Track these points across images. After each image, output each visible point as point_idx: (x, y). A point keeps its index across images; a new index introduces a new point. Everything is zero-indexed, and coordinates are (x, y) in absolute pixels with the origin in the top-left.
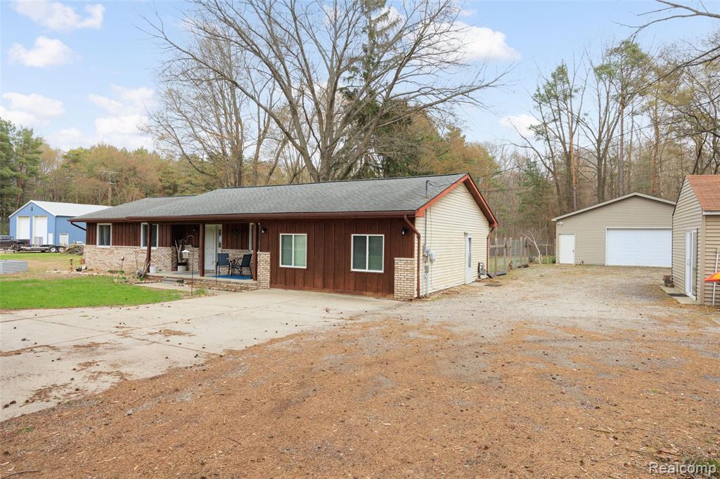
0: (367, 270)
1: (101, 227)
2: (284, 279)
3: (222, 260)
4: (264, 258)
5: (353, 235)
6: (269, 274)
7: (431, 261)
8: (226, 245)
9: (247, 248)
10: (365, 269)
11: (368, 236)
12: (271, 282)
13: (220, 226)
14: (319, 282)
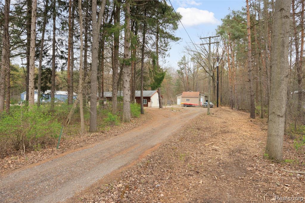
10: (144, 104)
11: (145, 99)
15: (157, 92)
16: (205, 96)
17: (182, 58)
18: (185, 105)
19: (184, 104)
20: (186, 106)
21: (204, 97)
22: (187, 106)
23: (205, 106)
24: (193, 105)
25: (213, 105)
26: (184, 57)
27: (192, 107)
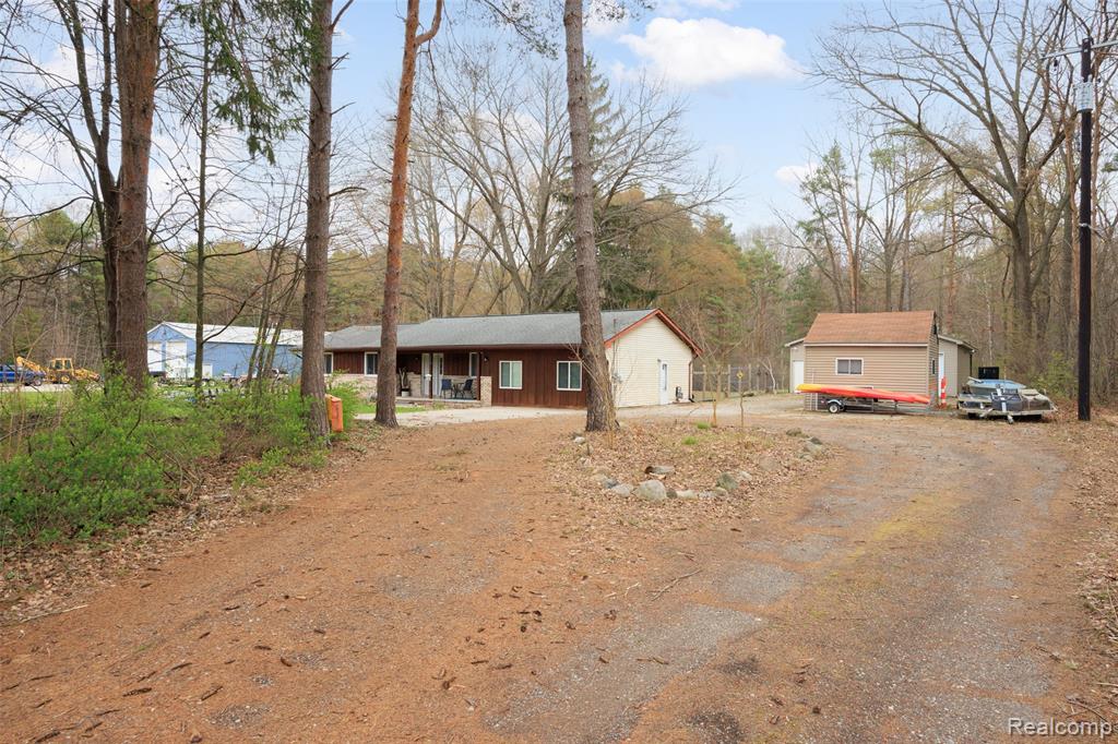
0: (569, 389)
2: (502, 398)
3: (446, 385)
4: (486, 381)
5: (558, 362)
6: (490, 395)
7: (620, 382)
8: (447, 372)
9: (467, 374)
10: (567, 387)
11: (569, 362)
12: (492, 402)
14: (532, 399)
15: (658, 316)
16: (959, 346)
17: (825, 159)
18: (826, 401)
19: (822, 393)
20: (833, 409)
21: (954, 352)
22: (844, 409)
23: (983, 412)
24: (883, 403)
25: (1045, 405)
26: (835, 153)
27: (875, 412)
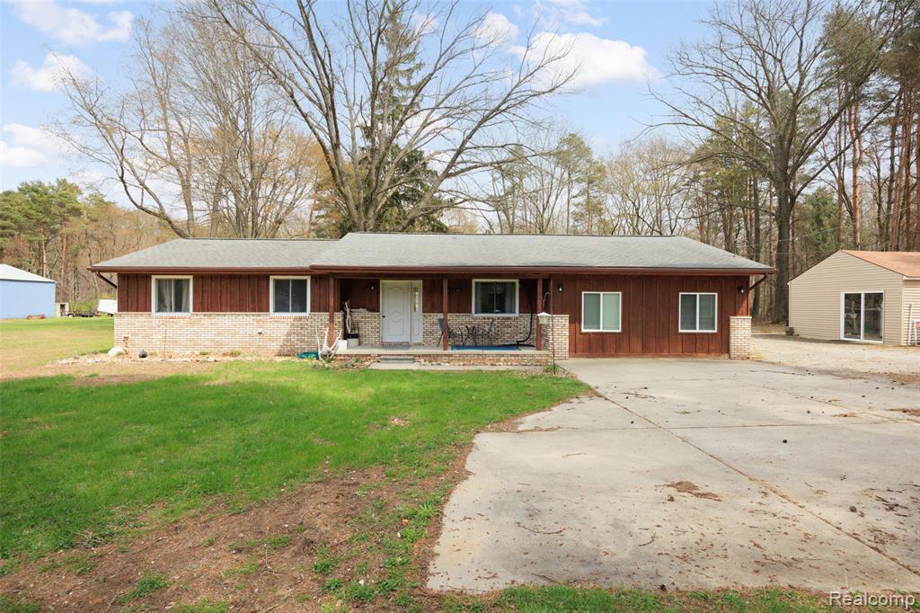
0: (697, 331)
1: (159, 281)
2: (586, 344)
4: (560, 322)
5: (680, 294)
6: (567, 341)
8: (430, 307)
9: (469, 311)
10: (695, 328)
11: (698, 294)
12: (570, 351)
13: (418, 283)
